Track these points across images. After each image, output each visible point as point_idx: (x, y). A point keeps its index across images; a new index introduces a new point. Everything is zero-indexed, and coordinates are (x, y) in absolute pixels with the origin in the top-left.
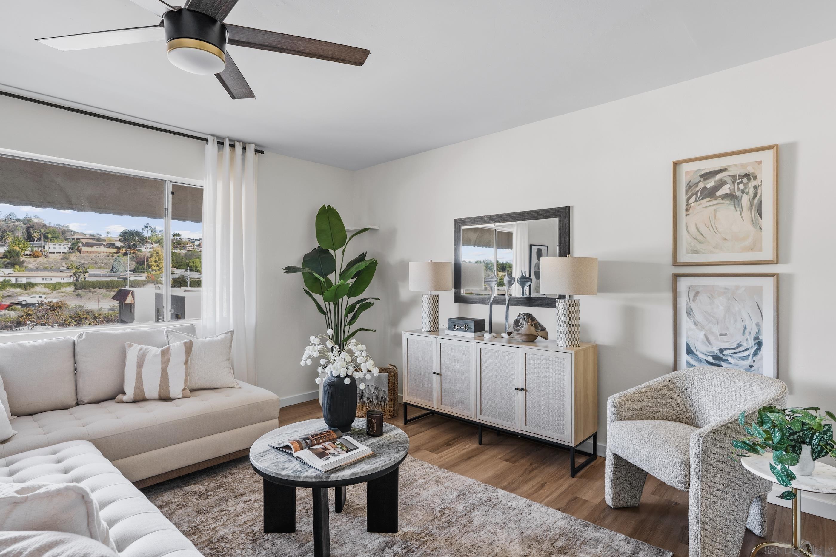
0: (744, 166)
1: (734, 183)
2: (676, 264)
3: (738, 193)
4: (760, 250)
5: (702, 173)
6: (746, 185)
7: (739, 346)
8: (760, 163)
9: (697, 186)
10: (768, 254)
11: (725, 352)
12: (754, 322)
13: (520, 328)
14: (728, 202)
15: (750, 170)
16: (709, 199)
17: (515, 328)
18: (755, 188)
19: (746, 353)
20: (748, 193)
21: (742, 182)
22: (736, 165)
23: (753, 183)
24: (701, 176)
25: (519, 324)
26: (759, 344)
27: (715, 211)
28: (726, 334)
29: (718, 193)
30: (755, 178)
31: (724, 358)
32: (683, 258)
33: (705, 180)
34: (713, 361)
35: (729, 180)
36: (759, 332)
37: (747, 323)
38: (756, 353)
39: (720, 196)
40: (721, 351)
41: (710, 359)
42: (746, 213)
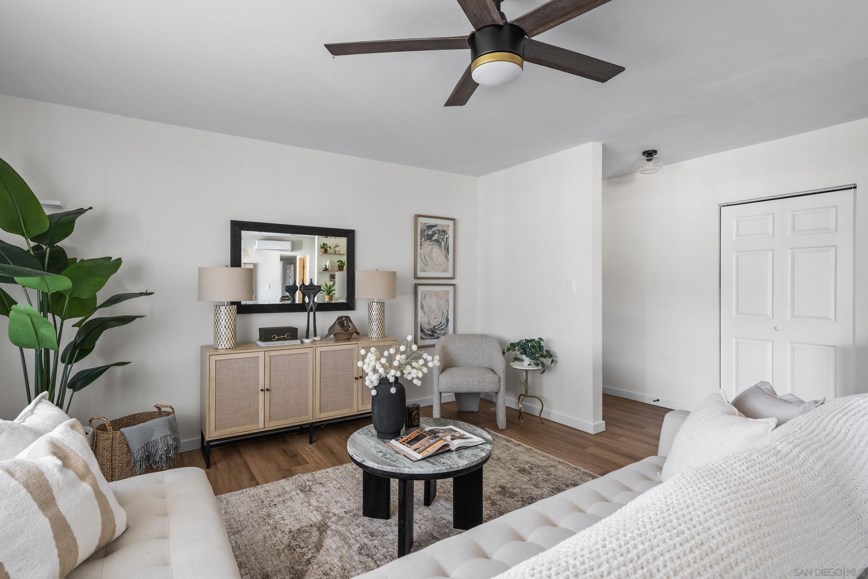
0: (443, 226)
1: (439, 234)
2: (416, 277)
3: (440, 240)
4: (448, 272)
5: (428, 225)
6: (443, 236)
7: (441, 323)
8: (448, 226)
9: (425, 232)
10: (450, 275)
11: (436, 328)
12: (446, 310)
13: (348, 328)
14: (437, 244)
15: (445, 228)
16: (429, 241)
17: (343, 329)
18: (447, 238)
19: (443, 327)
20: (444, 241)
21: (441, 235)
22: (440, 225)
23: (446, 236)
24: (427, 227)
25: (345, 325)
26: (448, 321)
27: (432, 248)
28: (436, 318)
29: (434, 238)
30: (447, 234)
31: (435, 331)
32: (420, 274)
33: (428, 229)
34: (431, 334)
35: (437, 232)
36: (448, 315)
37: (444, 310)
38: (447, 326)
39: (434, 240)
40: (434, 327)
41: (430, 333)
42: (443, 251)
